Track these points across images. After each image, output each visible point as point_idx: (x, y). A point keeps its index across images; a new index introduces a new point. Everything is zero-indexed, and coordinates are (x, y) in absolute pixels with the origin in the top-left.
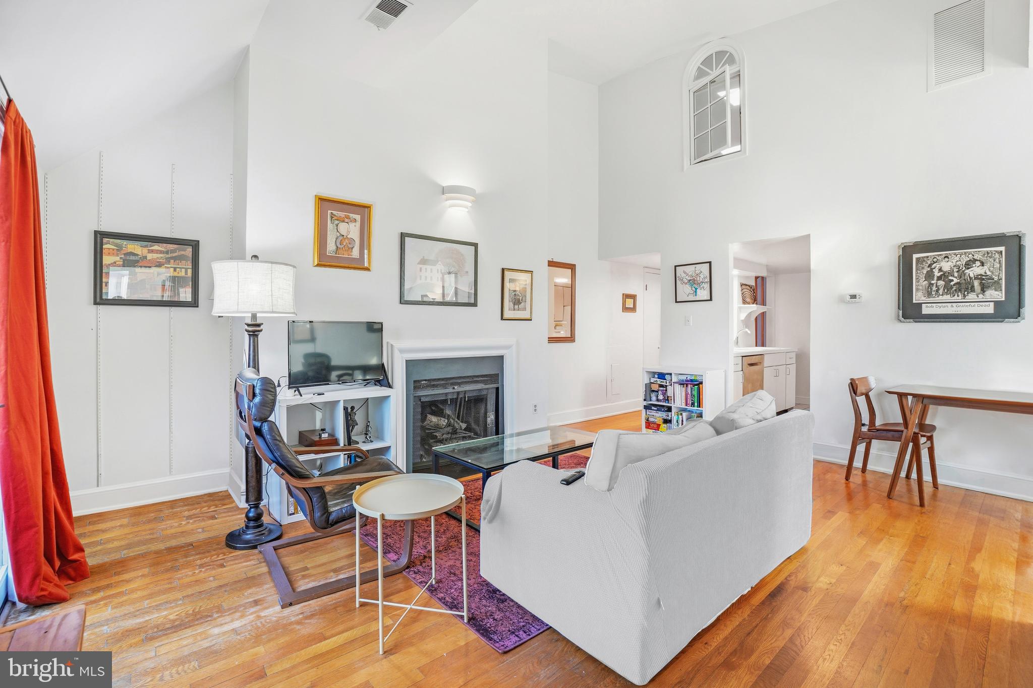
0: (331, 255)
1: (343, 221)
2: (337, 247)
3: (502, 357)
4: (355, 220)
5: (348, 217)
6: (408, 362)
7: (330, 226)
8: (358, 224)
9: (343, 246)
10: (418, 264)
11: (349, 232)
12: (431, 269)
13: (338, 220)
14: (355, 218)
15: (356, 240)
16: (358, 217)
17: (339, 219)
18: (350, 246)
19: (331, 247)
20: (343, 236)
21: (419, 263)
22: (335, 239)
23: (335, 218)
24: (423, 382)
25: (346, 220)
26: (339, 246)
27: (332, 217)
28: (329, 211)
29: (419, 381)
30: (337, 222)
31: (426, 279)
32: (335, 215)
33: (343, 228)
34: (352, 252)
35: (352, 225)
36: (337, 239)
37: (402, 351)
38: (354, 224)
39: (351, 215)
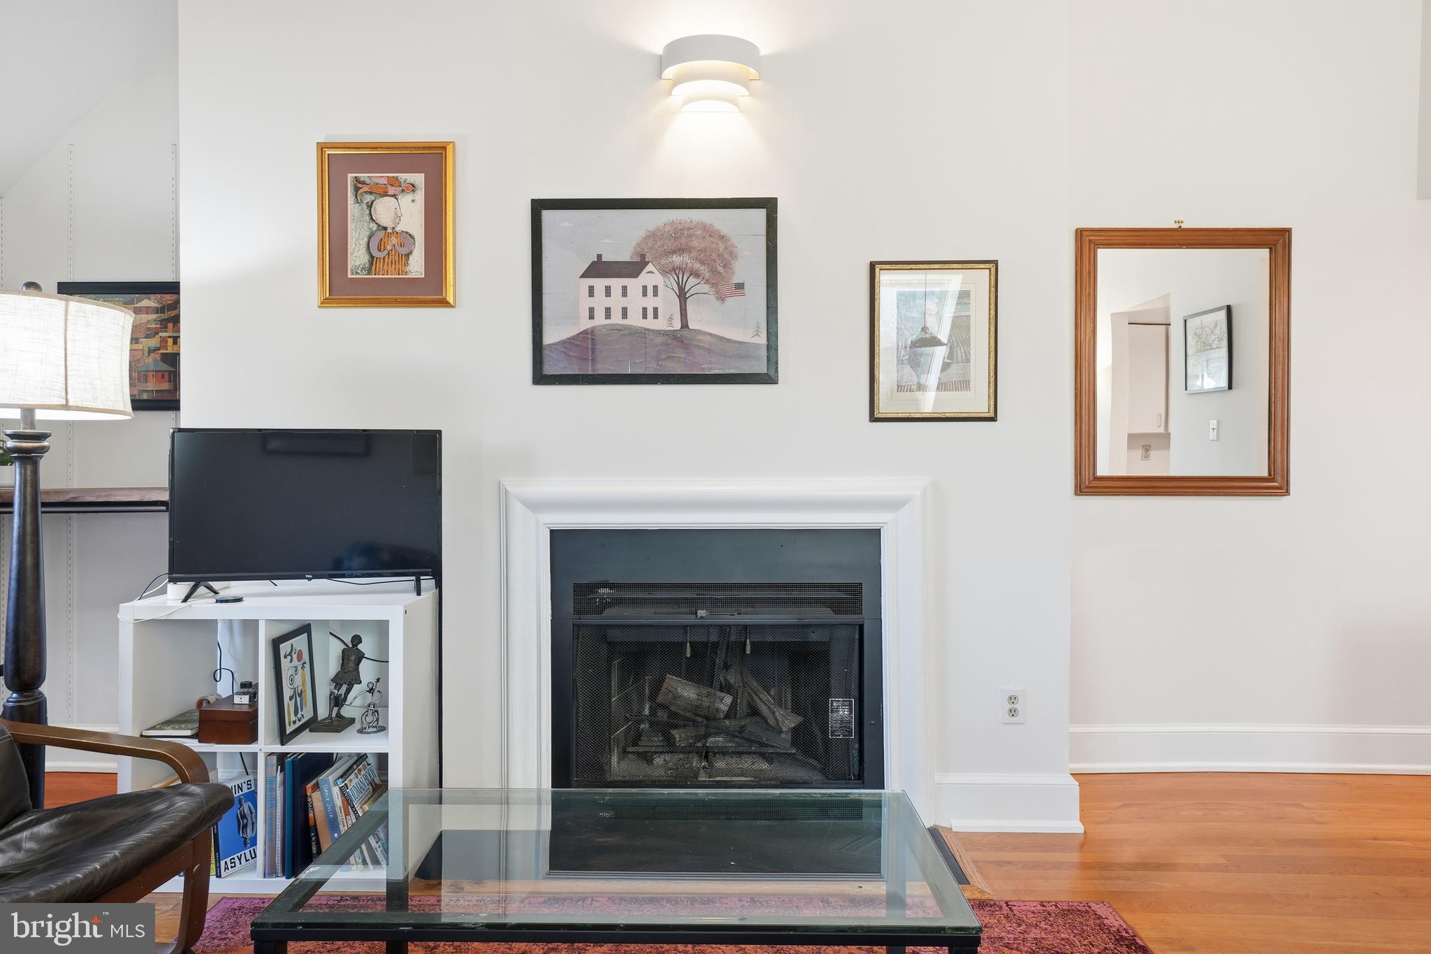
0: (358, 276)
1: (385, 194)
2: (372, 257)
3: (876, 533)
4: (413, 188)
5: (394, 182)
6: (559, 538)
7: (353, 209)
8: (420, 196)
9: (386, 252)
10: (582, 276)
11: (398, 218)
12: (625, 288)
13: (371, 193)
14: (412, 182)
15: (416, 237)
16: (418, 179)
17: (374, 191)
18: (403, 251)
19: (357, 257)
20: (385, 229)
21: (584, 276)
22: (366, 240)
23: (366, 189)
24: (602, 591)
25: (391, 191)
26: (376, 253)
27: (357, 189)
28: (350, 175)
29: (593, 587)
30: (369, 198)
31: (608, 316)
32: (364, 183)
33: (385, 210)
34: (407, 264)
35: (405, 200)
36: (370, 238)
37: (535, 506)
38: (410, 197)
39: (403, 176)
